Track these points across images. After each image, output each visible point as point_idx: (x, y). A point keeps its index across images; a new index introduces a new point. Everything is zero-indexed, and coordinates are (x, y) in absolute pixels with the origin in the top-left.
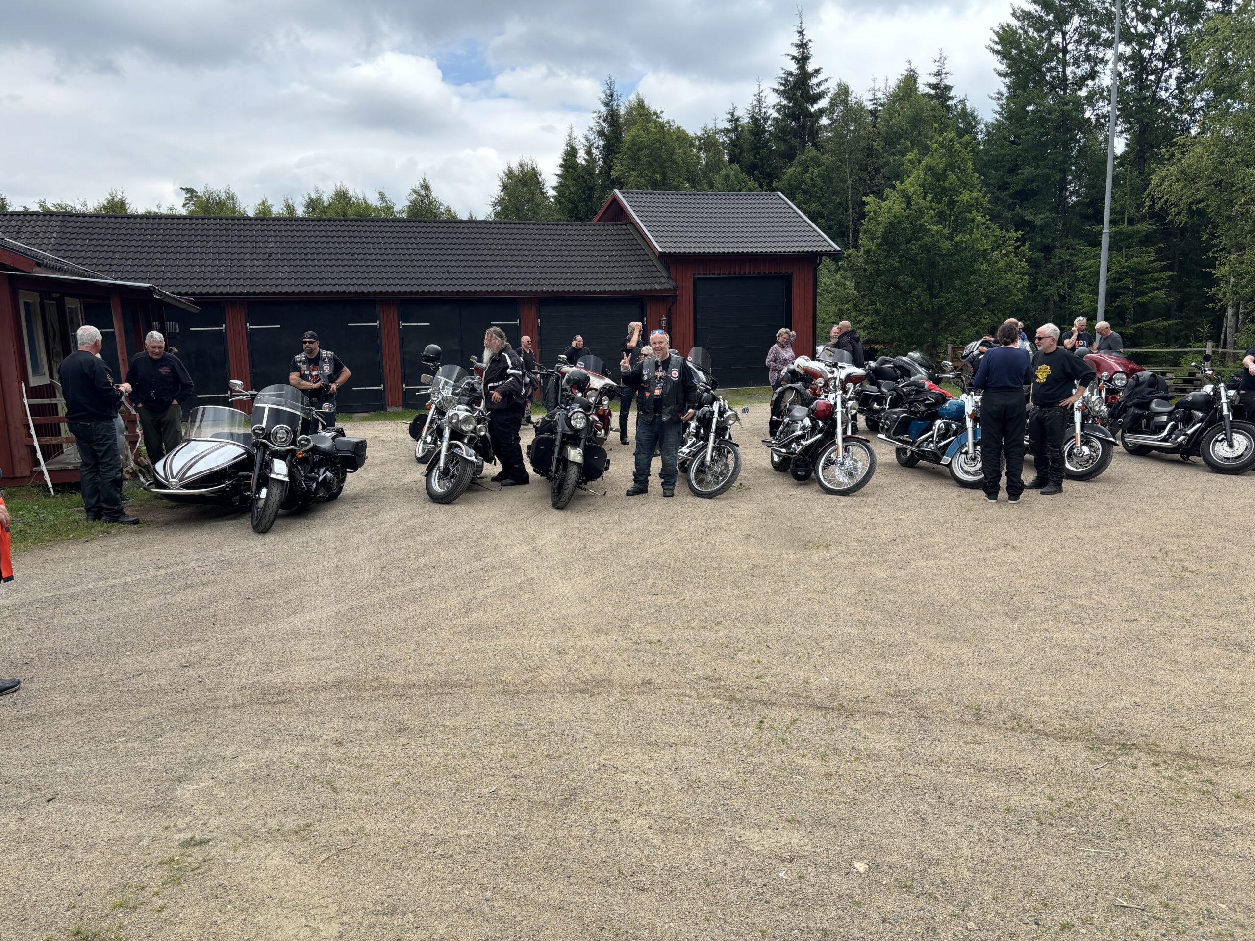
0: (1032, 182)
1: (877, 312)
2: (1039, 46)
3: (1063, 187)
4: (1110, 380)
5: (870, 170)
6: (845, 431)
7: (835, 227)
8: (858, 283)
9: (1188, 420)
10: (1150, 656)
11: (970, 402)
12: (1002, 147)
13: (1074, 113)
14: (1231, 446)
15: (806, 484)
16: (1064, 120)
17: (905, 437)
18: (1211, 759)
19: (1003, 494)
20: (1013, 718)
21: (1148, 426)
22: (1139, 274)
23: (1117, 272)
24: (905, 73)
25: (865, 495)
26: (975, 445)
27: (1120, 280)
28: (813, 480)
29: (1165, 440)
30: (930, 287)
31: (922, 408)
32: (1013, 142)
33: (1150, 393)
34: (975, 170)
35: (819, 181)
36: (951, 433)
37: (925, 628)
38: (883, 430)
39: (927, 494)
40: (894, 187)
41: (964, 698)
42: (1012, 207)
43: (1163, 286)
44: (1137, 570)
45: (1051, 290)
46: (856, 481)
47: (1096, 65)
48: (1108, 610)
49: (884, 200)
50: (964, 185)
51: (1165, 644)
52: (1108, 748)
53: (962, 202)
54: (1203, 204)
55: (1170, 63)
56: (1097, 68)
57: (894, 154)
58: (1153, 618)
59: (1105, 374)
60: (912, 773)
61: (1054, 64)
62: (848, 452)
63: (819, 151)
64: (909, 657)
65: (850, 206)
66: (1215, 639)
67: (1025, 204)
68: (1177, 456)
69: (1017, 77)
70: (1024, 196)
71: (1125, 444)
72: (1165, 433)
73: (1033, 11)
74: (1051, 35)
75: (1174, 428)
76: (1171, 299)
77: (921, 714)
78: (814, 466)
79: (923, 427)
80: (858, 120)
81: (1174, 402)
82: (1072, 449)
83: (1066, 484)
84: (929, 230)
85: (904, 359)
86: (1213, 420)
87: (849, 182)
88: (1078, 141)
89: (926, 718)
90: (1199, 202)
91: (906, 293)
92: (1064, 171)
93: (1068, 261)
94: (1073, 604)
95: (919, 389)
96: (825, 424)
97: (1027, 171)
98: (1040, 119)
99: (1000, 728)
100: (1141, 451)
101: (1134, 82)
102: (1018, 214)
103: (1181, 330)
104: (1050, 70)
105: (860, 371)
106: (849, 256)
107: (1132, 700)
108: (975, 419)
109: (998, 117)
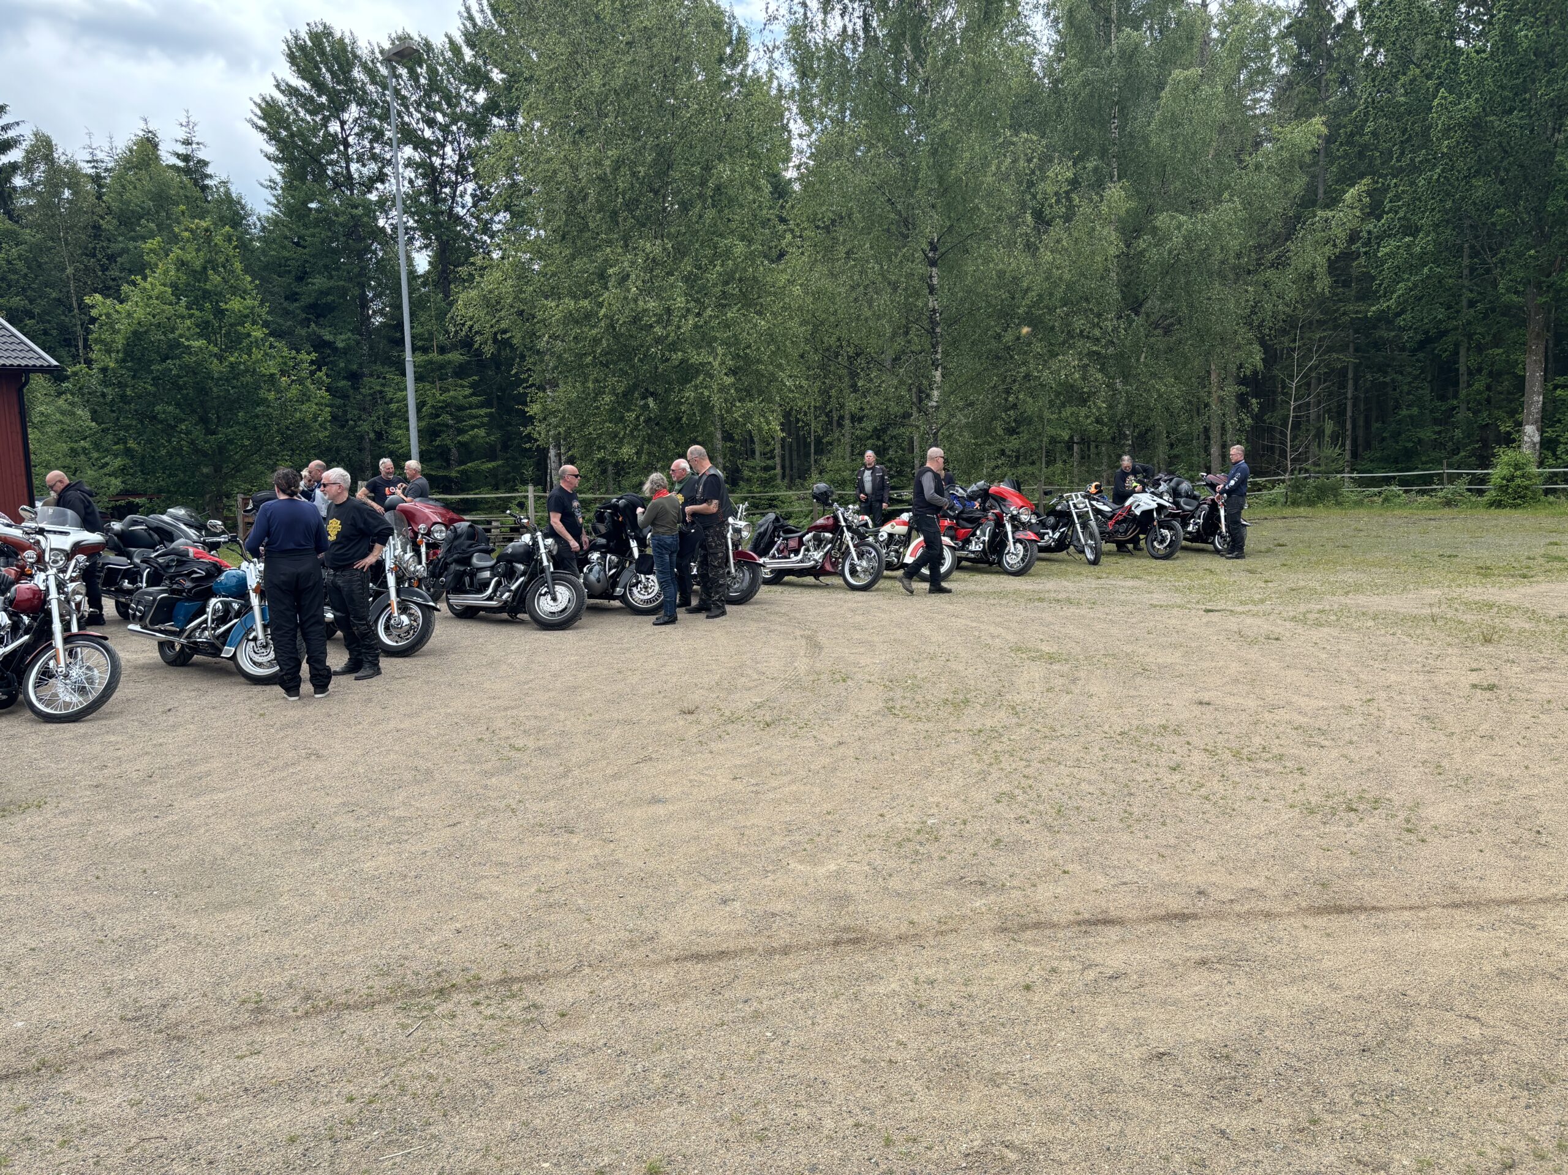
0: (327, 294)
1: (128, 452)
2: (314, 131)
3: (364, 303)
4: (429, 533)
5: (99, 256)
6: (66, 626)
7: (55, 332)
8: (94, 412)
9: (511, 575)
10: (474, 865)
11: (253, 572)
12: (284, 247)
13: (365, 219)
14: (554, 599)
15: (11, 713)
16: (356, 226)
17: (168, 626)
18: (536, 977)
19: (306, 687)
20: (308, 998)
21: (472, 584)
22: (457, 409)
23: (433, 407)
24: (141, 134)
25: (110, 715)
26: (265, 627)
27: (438, 416)
28: (22, 704)
29: (490, 598)
30: (204, 420)
31: (188, 584)
32: (297, 244)
33: (470, 546)
34: (246, 271)
35: (20, 265)
36: (232, 614)
37: (190, 899)
38: (134, 619)
39: (204, 702)
40: (134, 284)
41: (240, 989)
42: (306, 323)
43: (483, 425)
44: (462, 759)
45: (365, 427)
46: (91, 698)
47: (383, 167)
48: (428, 817)
49: (121, 302)
50: (235, 290)
51: (491, 845)
52: (423, 1000)
53: (233, 311)
54: (508, 335)
55: (463, 177)
56: (385, 170)
57: (134, 239)
58: (477, 816)
59: (422, 526)
60: (153, 1134)
61: (334, 157)
62: (76, 657)
63: (17, 222)
64: (161, 950)
65: (75, 305)
66: (541, 825)
67: (321, 320)
68: (505, 616)
69: (291, 164)
70: (318, 311)
71: (450, 606)
72: (490, 591)
73: (301, 88)
74: (326, 121)
75: (499, 584)
76: (492, 438)
77: (174, 1036)
78: (20, 684)
79: (195, 609)
80: (74, 186)
81: (494, 555)
82: (389, 619)
83: (384, 662)
84: (189, 347)
85: (165, 518)
86: (535, 573)
87: (70, 270)
88: (375, 252)
89: (180, 1039)
90: (504, 332)
91: (170, 429)
92: (363, 286)
93: (381, 392)
94: (389, 818)
95: (182, 558)
96: (34, 619)
97: (319, 282)
98: (325, 220)
99: (288, 1019)
100: (468, 614)
101: (428, 193)
102: (314, 333)
103: (508, 473)
104: (331, 163)
105: (95, 537)
106: (75, 374)
107: (453, 927)
108: (262, 593)
109: (272, 208)
